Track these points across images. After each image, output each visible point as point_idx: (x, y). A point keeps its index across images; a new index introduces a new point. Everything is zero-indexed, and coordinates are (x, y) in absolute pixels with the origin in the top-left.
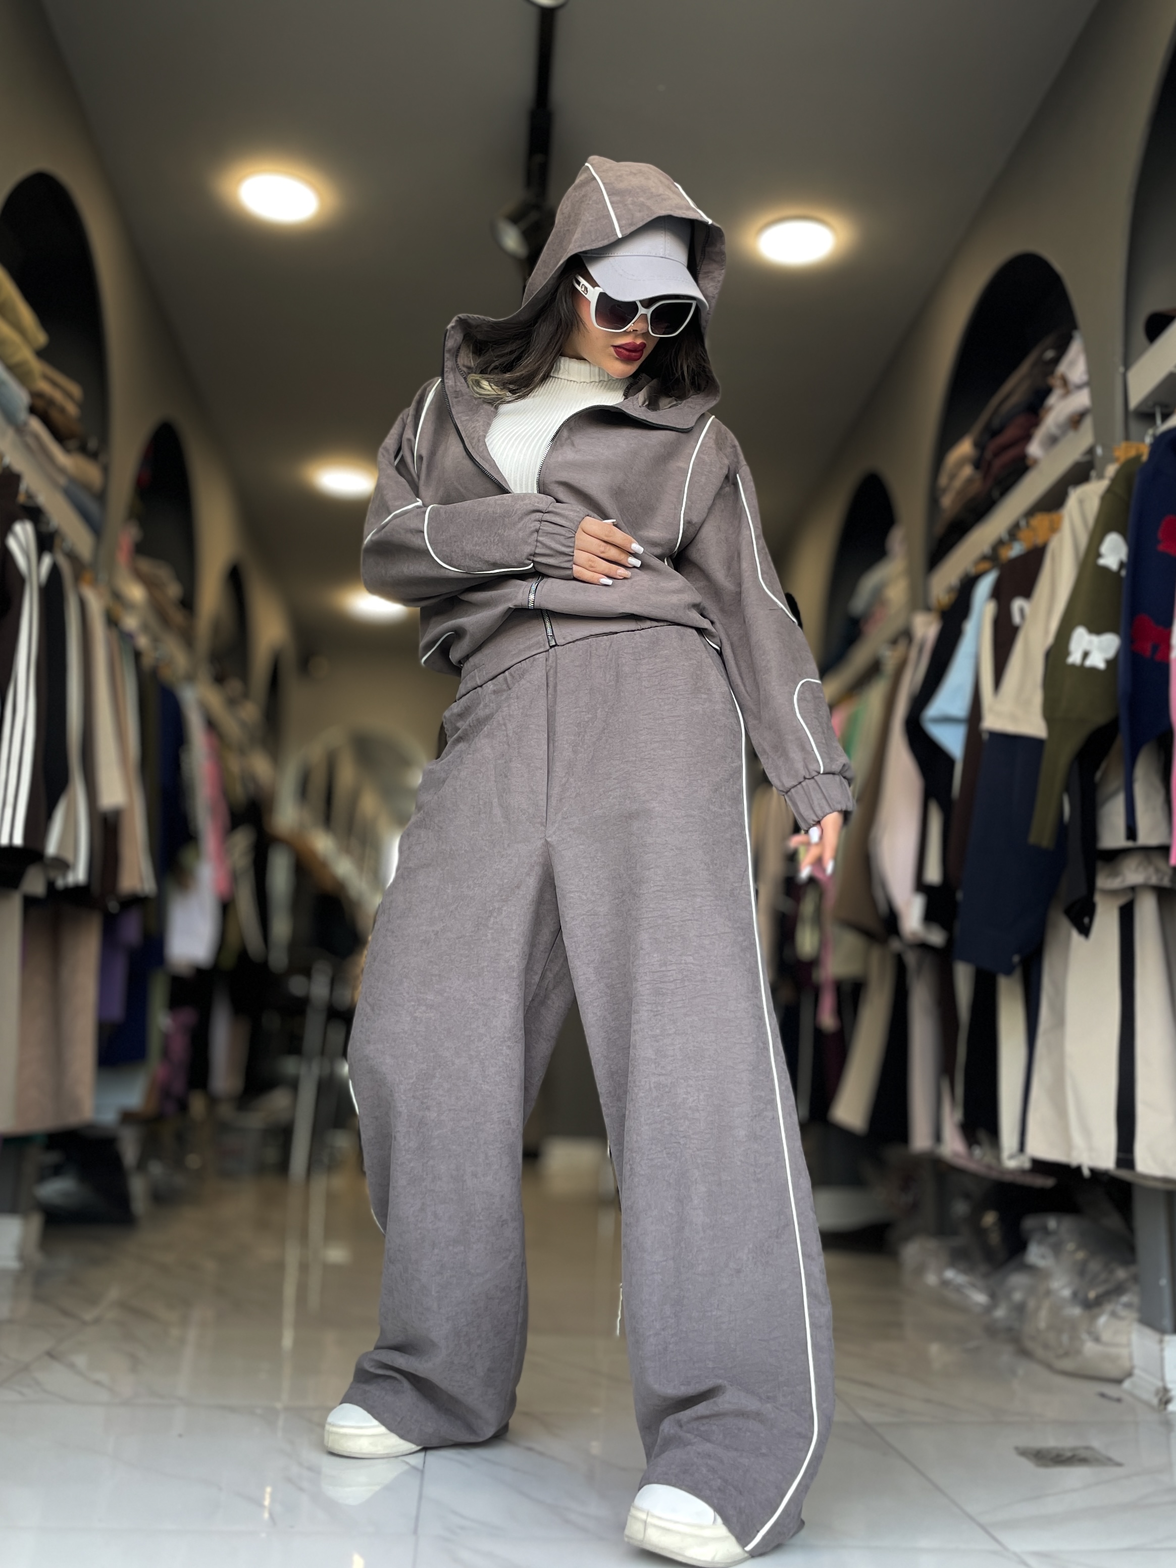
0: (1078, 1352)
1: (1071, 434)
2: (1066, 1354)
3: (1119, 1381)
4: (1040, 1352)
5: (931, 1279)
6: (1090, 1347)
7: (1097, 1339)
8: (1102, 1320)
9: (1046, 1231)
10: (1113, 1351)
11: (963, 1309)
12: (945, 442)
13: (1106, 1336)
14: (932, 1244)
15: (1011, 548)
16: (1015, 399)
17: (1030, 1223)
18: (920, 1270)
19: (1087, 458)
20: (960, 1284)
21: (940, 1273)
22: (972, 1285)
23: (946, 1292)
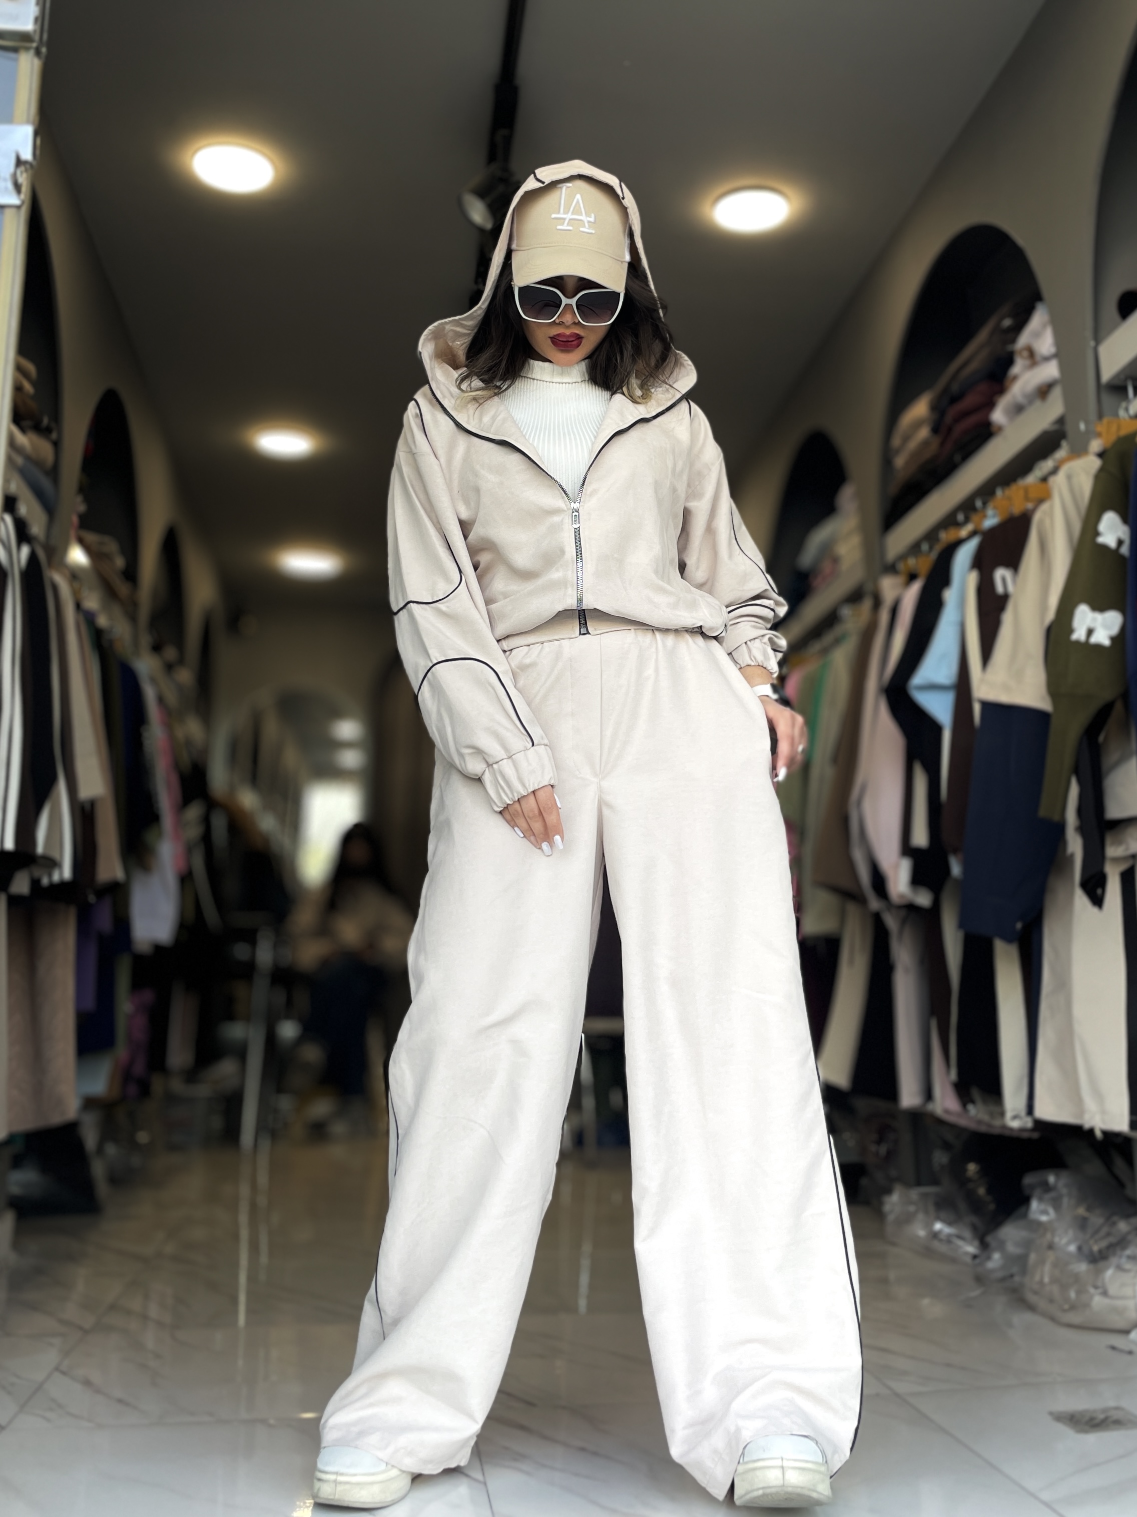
0: (1087, 1305)
1: (1038, 403)
2: (1073, 1308)
3: (1127, 1332)
4: (1042, 1304)
5: (919, 1231)
6: (1098, 1301)
7: (1105, 1293)
8: (1109, 1273)
9: (1047, 1188)
10: (1119, 1303)
11: (953, 1259)
13: (1112, 1291)
14: (915, 1193)
15: (985, 516)
16: (974, 366)
17: (1029, 1180)
18: (905, 1222)
19: (1056, 427)
20: (949, 1236)
21: (929, 1225)
22: (959, 1237)
23: (936, 1244)
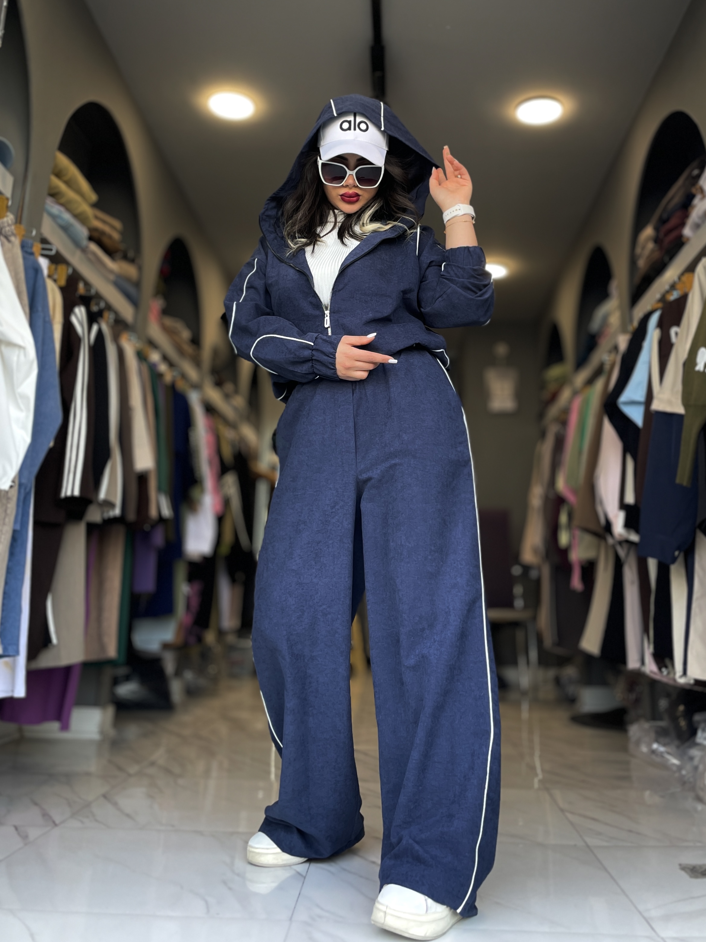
5: (644, 749)
11: (665, 766)
12: (638, 228)
14: (646, 725)
15: (672, 295)
16: (675, 200)
17: (697, 718)
18: (638, 743)
20: (662, 753)
21: (649, 745)
22: (669, 753)
23: (654, 757)
